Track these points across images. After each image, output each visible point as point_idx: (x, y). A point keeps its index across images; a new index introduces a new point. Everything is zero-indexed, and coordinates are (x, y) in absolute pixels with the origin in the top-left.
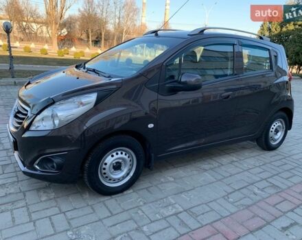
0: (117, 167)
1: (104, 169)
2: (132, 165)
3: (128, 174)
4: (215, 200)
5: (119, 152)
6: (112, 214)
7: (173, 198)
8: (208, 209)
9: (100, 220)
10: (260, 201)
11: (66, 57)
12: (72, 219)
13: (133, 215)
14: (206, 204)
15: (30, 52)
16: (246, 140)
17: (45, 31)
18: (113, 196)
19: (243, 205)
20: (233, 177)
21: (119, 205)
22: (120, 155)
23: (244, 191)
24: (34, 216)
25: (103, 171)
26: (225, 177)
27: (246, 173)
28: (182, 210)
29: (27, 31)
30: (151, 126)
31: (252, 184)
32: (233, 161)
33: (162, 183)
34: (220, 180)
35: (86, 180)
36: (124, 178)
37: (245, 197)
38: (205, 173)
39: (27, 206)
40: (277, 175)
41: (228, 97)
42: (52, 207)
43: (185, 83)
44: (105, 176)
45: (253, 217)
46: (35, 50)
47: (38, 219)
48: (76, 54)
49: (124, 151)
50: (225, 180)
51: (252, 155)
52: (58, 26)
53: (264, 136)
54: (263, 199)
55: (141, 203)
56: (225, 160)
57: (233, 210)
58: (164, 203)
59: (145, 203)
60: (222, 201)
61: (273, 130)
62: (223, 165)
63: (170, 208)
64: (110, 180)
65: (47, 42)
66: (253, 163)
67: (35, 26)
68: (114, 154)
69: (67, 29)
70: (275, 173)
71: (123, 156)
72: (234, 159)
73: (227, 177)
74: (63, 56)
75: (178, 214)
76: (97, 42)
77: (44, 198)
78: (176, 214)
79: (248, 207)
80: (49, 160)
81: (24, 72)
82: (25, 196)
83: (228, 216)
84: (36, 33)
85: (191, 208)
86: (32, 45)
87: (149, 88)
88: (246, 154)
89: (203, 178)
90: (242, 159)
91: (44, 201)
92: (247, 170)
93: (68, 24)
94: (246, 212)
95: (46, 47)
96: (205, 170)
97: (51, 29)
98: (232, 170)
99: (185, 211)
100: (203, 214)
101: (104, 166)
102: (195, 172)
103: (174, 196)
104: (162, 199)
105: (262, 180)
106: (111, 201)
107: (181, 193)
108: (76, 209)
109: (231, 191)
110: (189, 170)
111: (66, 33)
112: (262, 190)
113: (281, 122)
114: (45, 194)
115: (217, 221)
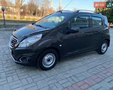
0: (49, 60)
1: (44, 61)
2: (54, 60)
3: (52, 63)
4: (83, 72)
5: (50, 55)
6: (47, 77)
7: (69, 72)
8: (81, 75)
9: (44, 79)
10: (99, 72)
11: (23, 20)
12: (34, 79)
13: (55, 77)
14: (81, 73)
15: (10, 18)
16: (93, 50)
17: (15, 10)
18: (47, 71)
19: (94, 74)
20: (89, 64)
21: (50, 74)
22: (50, 56)
23: (94, 69)
24: (20, 78)
25: (44, 62)
26: (86, 64)
27: (94, 62)
28: (72, 75)
29: (8, 10)
30: (61, 45)
31: (96, 66)
32: (89, 58)
33: (64, 66)
34: (85, 65)
35: (38, 65)
36: (51, 64)
37: (94, 71)
38: (79, 63)
39: (17, 74)
40: (105, 63)
41: (87, 35)
42: (26, 75)
43: (72, 30)
44: (44, 63)
45: (98, 78)
46: (12, 17)
47: (22, 79)
48: (27, 18)
49: (51, 54)
50: (86, 65)
51: (95, 56)
52: (20, 8)
53: (99, 49)
54: (101, 72)
55: (58, 73)
56: (86, 58)
57: (90, 75)
58: (65, 73)
59: (59, 73)
60: (86, 72)
61: (103, 47)
62: (85, 60)
63: (68, 75)
64: (46, 65)
65: (16, 14)
66: (96, 59)
67: (11, 8)
68: (48, 56)
69: (23, 9)
70: (104, 62)
71: (51, 56)
72: (89, 57)
73: (87, 64)
74: (22, 19)
75: (71, 77)
76: (34, 14)
77: (23, 72)
78: (70, 77)
79: (95, 74)
80: (25, 58)
81: (8, 25)
82: (16, 71)
83: (88, 78)
84: (12, 11)
85: (75, 75)
86: (10, 15)
87: (60, 32)
88: (93, 56)
89: (78, 64)
90: (92, 57)
91: (23, 73)
92: (94, 61)
93: (24, 7)
94: (95, 76)
95: (15, 16)
96: (79, 62)
97: (17, 9)
98: (88, 61)
99: (73, 76)
100: (80, 77)
101: (44, 60)
102: (75, 62)
103: (69, 71)
104: (64, 72)
105: (100, 65)
106: (47, 73)
107: (71, 69)
108: (34, 75)
109: (89, 69)
110: (73, 61)
111: (23, 11)
112: (100, 68)
113: (106, 44)
114: (23, 70)
115: (85, 79)
